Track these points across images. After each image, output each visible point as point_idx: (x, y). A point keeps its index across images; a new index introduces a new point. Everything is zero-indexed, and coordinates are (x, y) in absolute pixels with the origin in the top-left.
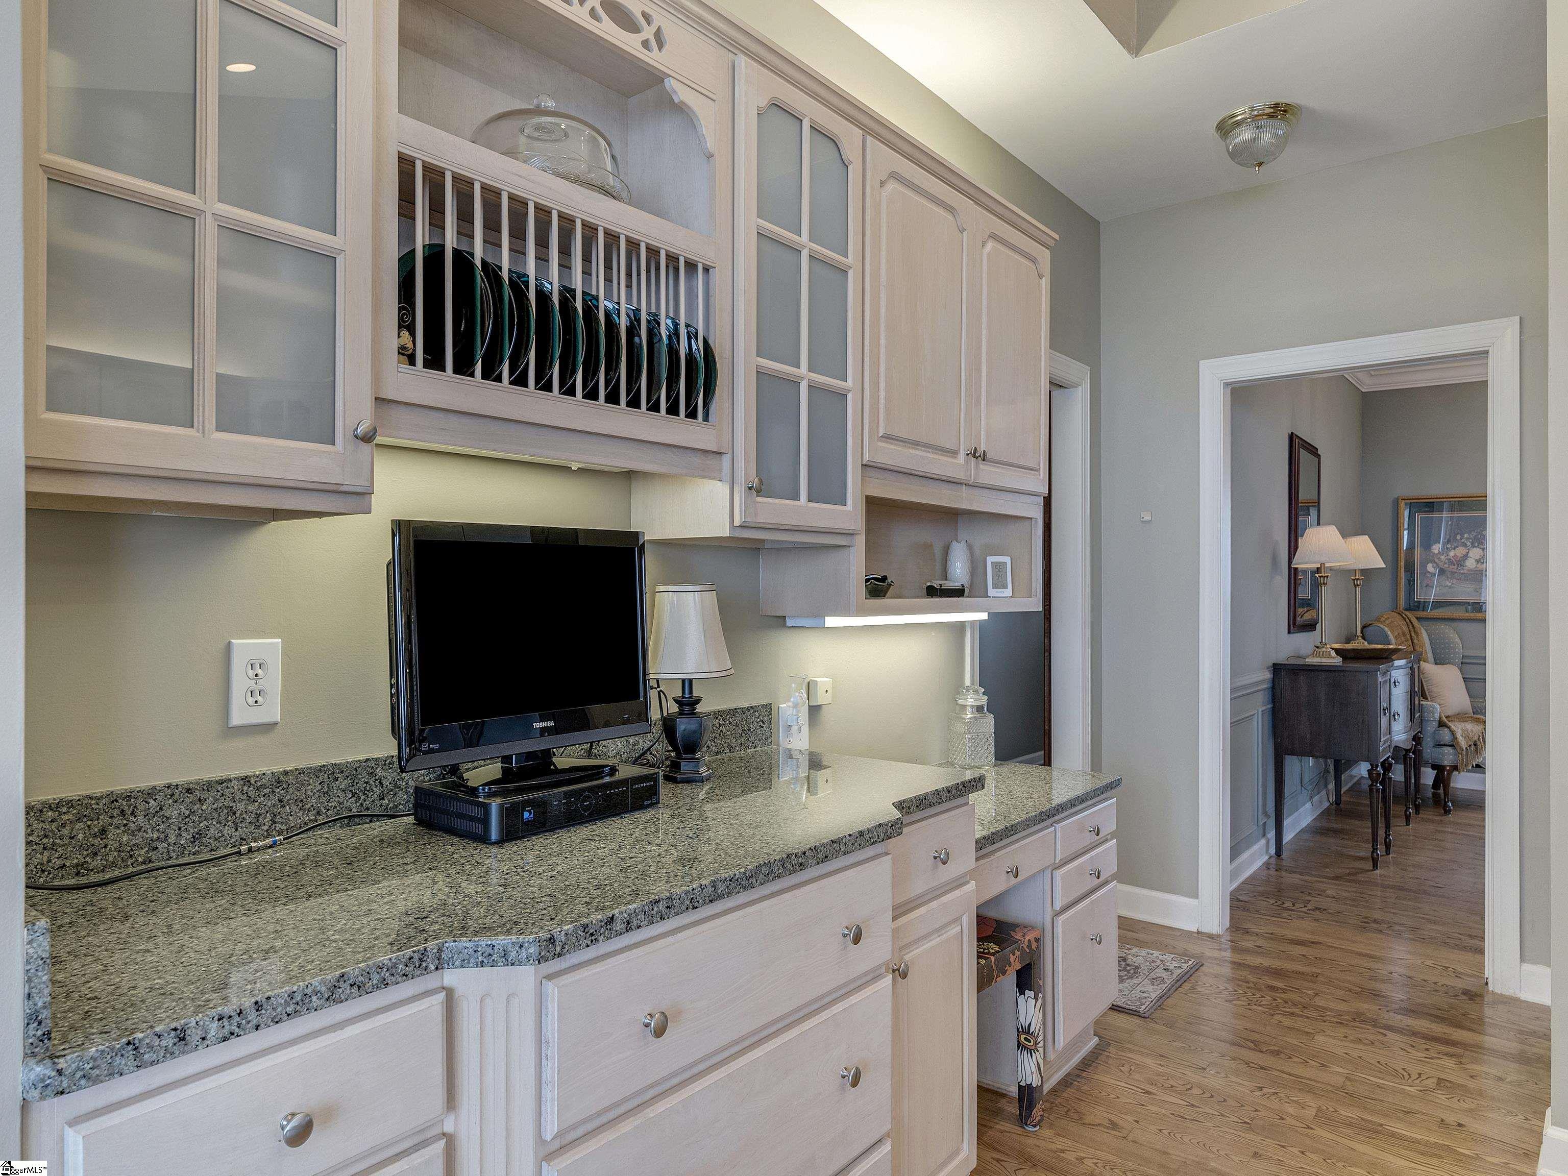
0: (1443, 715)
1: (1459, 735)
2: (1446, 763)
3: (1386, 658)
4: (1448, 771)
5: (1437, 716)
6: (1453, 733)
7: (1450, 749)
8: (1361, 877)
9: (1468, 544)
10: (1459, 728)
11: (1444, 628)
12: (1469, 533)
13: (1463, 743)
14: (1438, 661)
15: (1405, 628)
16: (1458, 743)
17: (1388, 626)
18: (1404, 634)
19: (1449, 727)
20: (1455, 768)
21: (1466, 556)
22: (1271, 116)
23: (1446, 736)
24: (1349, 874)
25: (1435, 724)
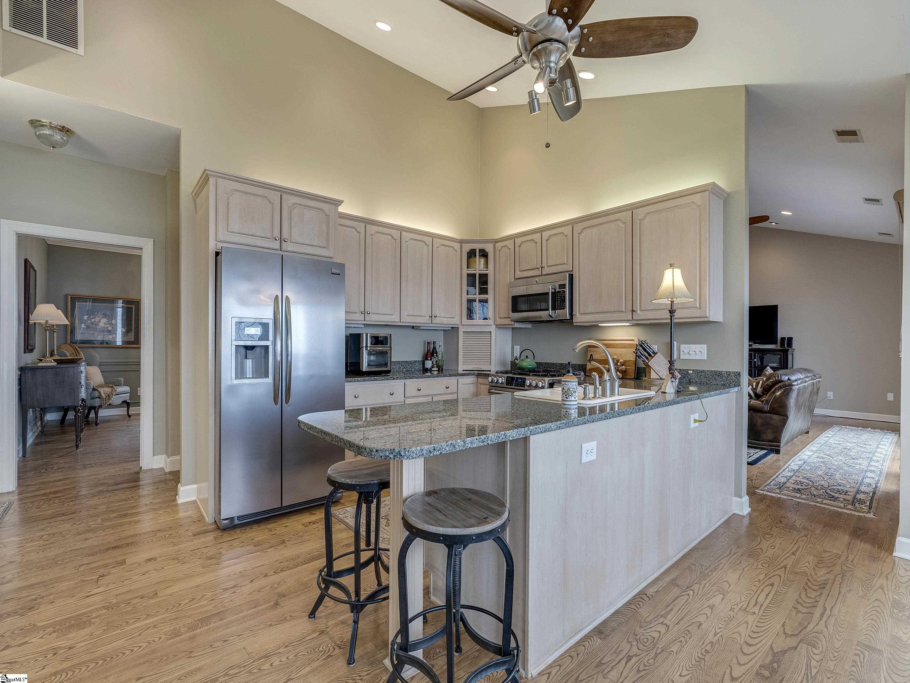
0: (94, 386)
1: (102, 393)
2: (96, 405)
3: (76, 362)
4: (97, 408)
5: (92, 386)
6: (99, 392)
7: (98, 399)
8: (73, 453)
9: (101, 316)
10: (102, 390)
11: (91, 351)
12: (101, 312)
13: (104, 396)
14: (88, 364)
15: (73, 352)
16: (102, 396)
17: (65, 350)
18: (73, 354)
19: (98, 390)
20: (100, 407)
21: (100, 321)
22: (60, 130)
23: (96, 394)
24: (66, 454)
25: (91, 390)
